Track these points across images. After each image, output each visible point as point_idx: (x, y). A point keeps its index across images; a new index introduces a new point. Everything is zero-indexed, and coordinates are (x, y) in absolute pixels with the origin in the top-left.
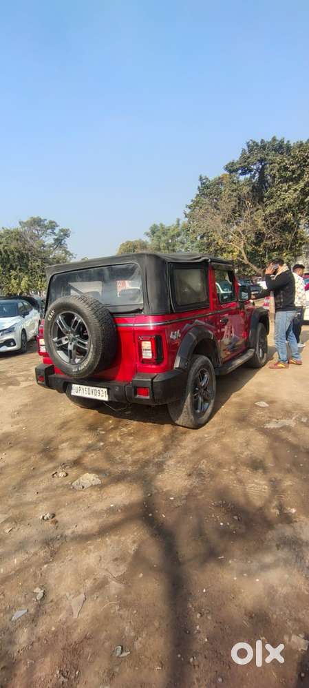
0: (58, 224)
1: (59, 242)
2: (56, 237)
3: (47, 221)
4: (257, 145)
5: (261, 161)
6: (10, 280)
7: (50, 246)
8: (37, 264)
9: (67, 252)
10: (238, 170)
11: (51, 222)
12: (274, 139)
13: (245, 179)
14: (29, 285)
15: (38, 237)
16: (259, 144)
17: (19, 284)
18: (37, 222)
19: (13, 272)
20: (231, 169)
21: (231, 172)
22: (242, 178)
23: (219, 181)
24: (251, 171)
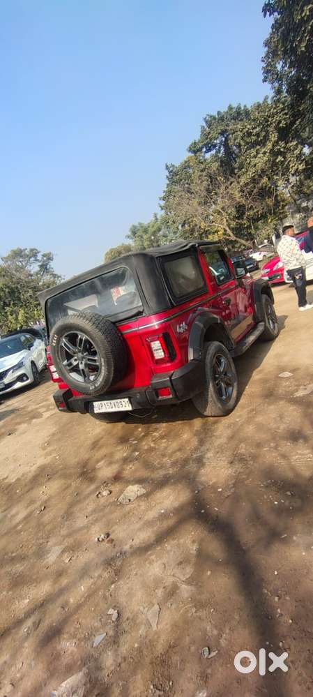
0: (39, 250)
1: (44, 268)
2: (40, 264)
3: (28, 250)
4: (215, 119)
5: (222, 133)
6: (7, 317)
7: (37, 274)
8: (29, 294)
9: (55, 276)
10: (202, 148)
11: (32, 250)
12: (230, 108)
13: (212, 156)
14: (26, 317)
15: (23, 268)
16: (217, 117)
17: (16, 319)
18: (18, 254)
19: (8, 309)
20: (195, 149)
21: (195, 152)
22: (208, 156)
23: (186, 166)
24: (215, 146)
